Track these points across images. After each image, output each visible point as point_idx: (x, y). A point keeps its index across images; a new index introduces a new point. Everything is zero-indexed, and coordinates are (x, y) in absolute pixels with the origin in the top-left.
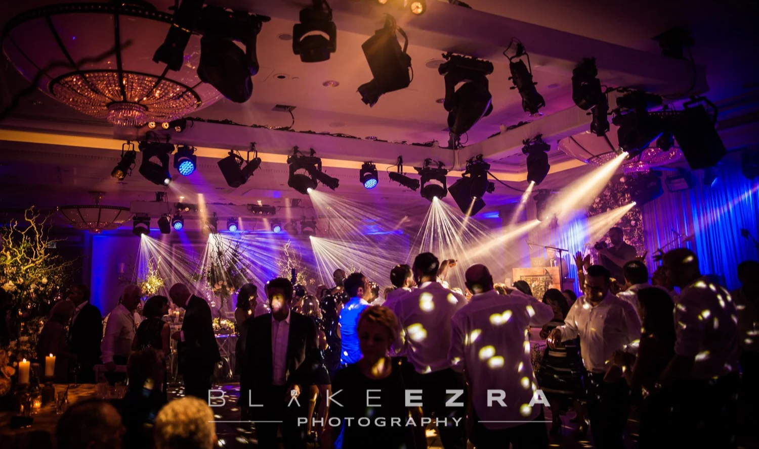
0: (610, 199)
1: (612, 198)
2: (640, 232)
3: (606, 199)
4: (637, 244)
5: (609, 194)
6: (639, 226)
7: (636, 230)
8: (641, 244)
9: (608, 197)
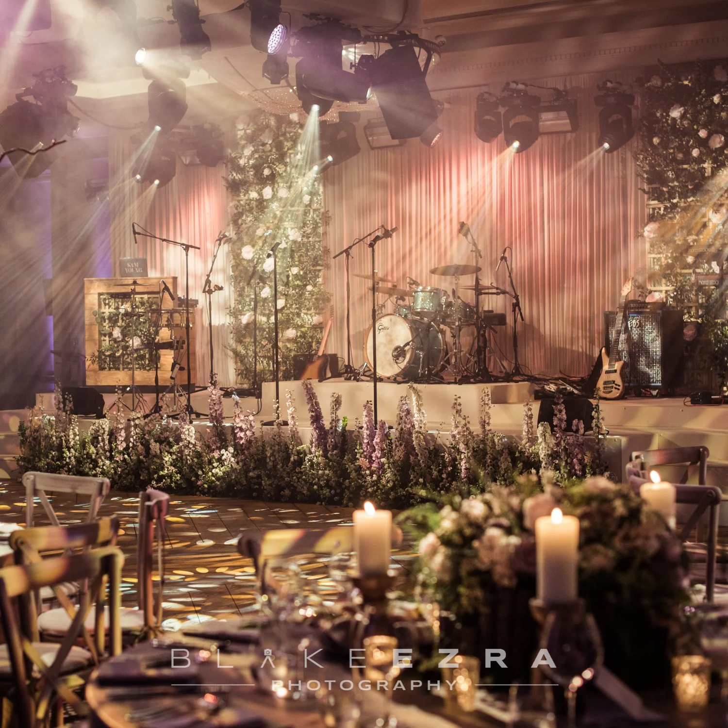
0: (271, 151)
1: (274, 150)
2: (317, 216)
3: (264, 151)
4: (311, 239)
5: (270, 142)
6: (315, 206)
7: (311, 211)
8: (317, 239)
9: (268, 147)
